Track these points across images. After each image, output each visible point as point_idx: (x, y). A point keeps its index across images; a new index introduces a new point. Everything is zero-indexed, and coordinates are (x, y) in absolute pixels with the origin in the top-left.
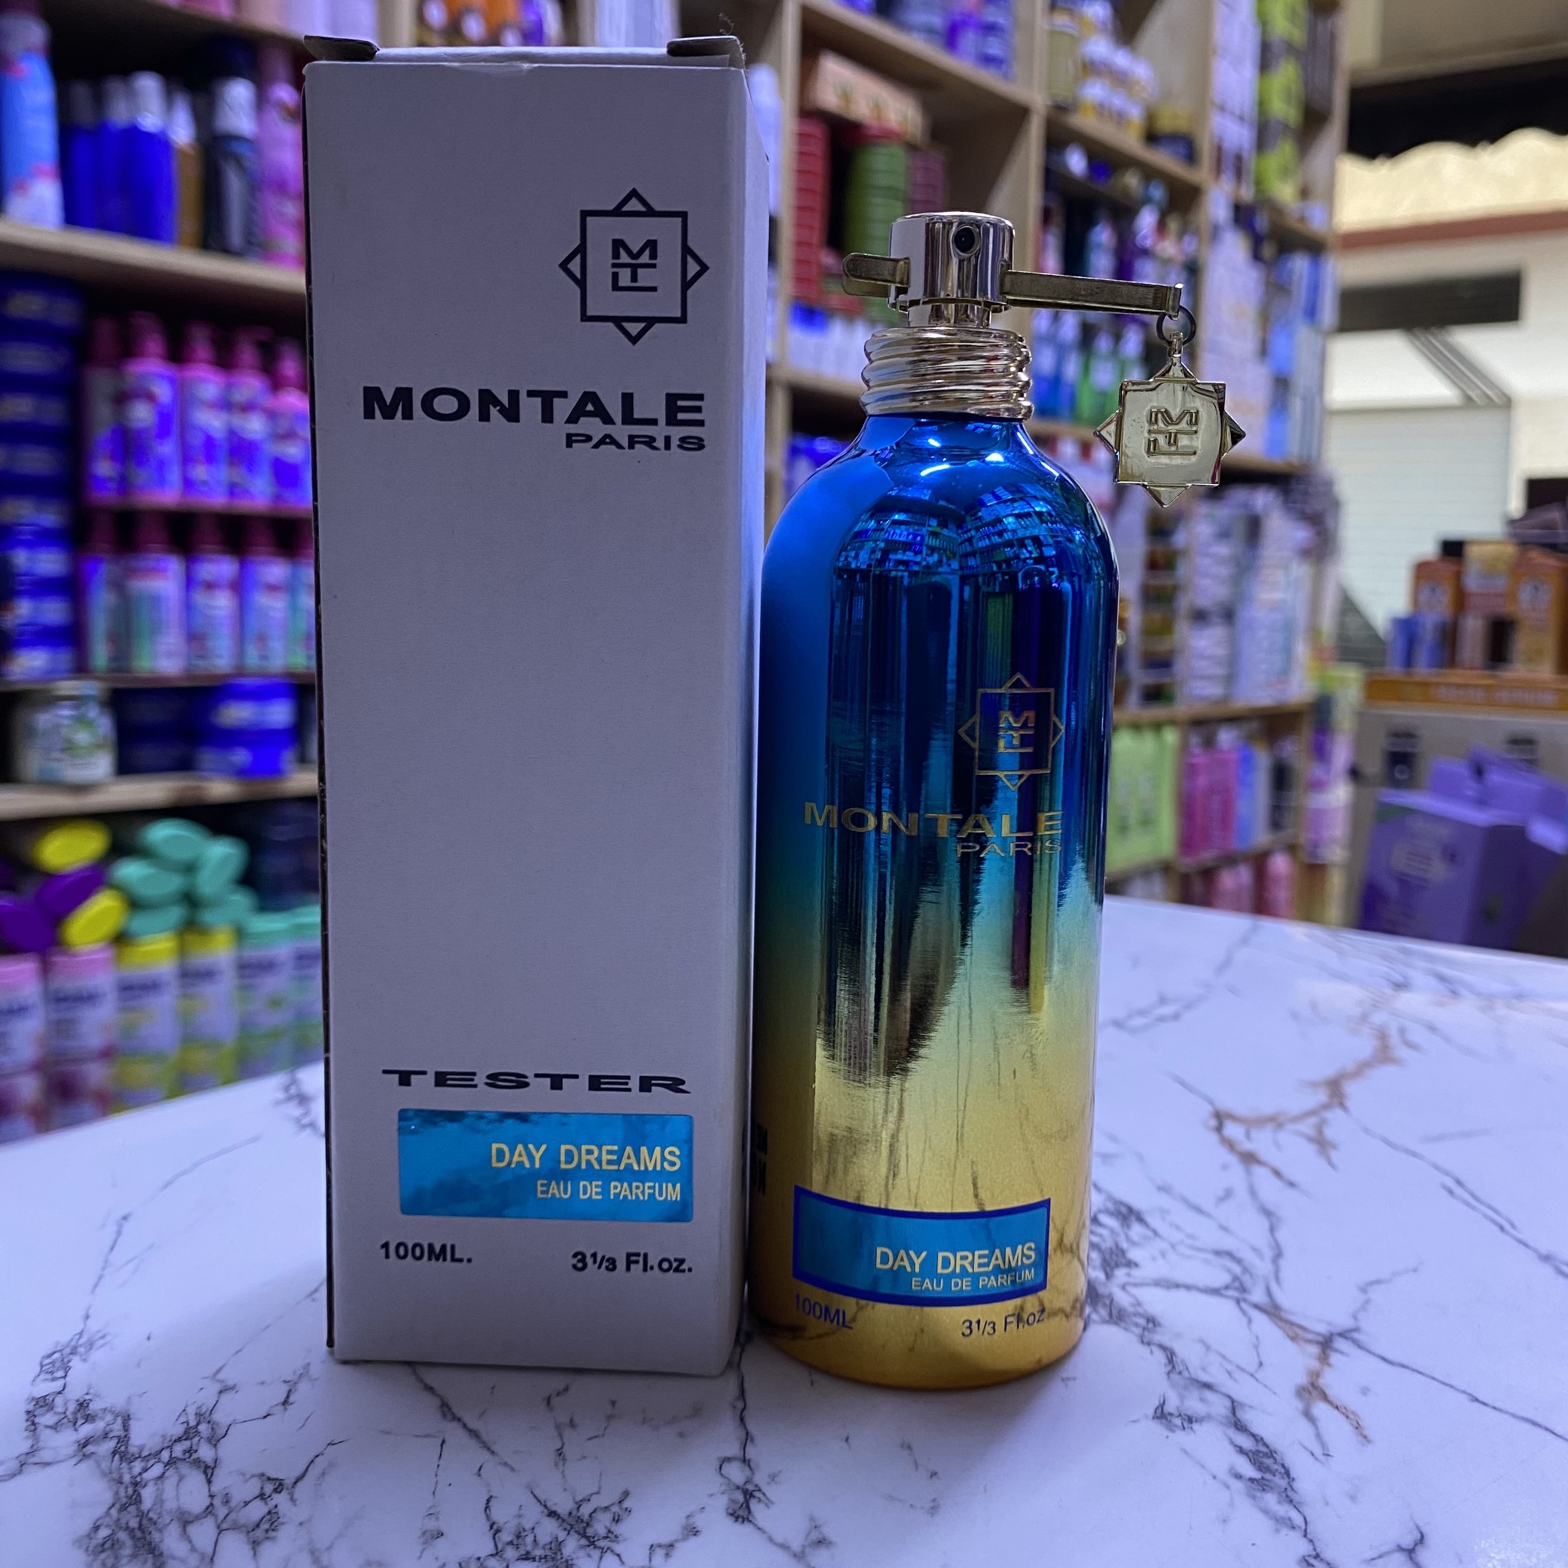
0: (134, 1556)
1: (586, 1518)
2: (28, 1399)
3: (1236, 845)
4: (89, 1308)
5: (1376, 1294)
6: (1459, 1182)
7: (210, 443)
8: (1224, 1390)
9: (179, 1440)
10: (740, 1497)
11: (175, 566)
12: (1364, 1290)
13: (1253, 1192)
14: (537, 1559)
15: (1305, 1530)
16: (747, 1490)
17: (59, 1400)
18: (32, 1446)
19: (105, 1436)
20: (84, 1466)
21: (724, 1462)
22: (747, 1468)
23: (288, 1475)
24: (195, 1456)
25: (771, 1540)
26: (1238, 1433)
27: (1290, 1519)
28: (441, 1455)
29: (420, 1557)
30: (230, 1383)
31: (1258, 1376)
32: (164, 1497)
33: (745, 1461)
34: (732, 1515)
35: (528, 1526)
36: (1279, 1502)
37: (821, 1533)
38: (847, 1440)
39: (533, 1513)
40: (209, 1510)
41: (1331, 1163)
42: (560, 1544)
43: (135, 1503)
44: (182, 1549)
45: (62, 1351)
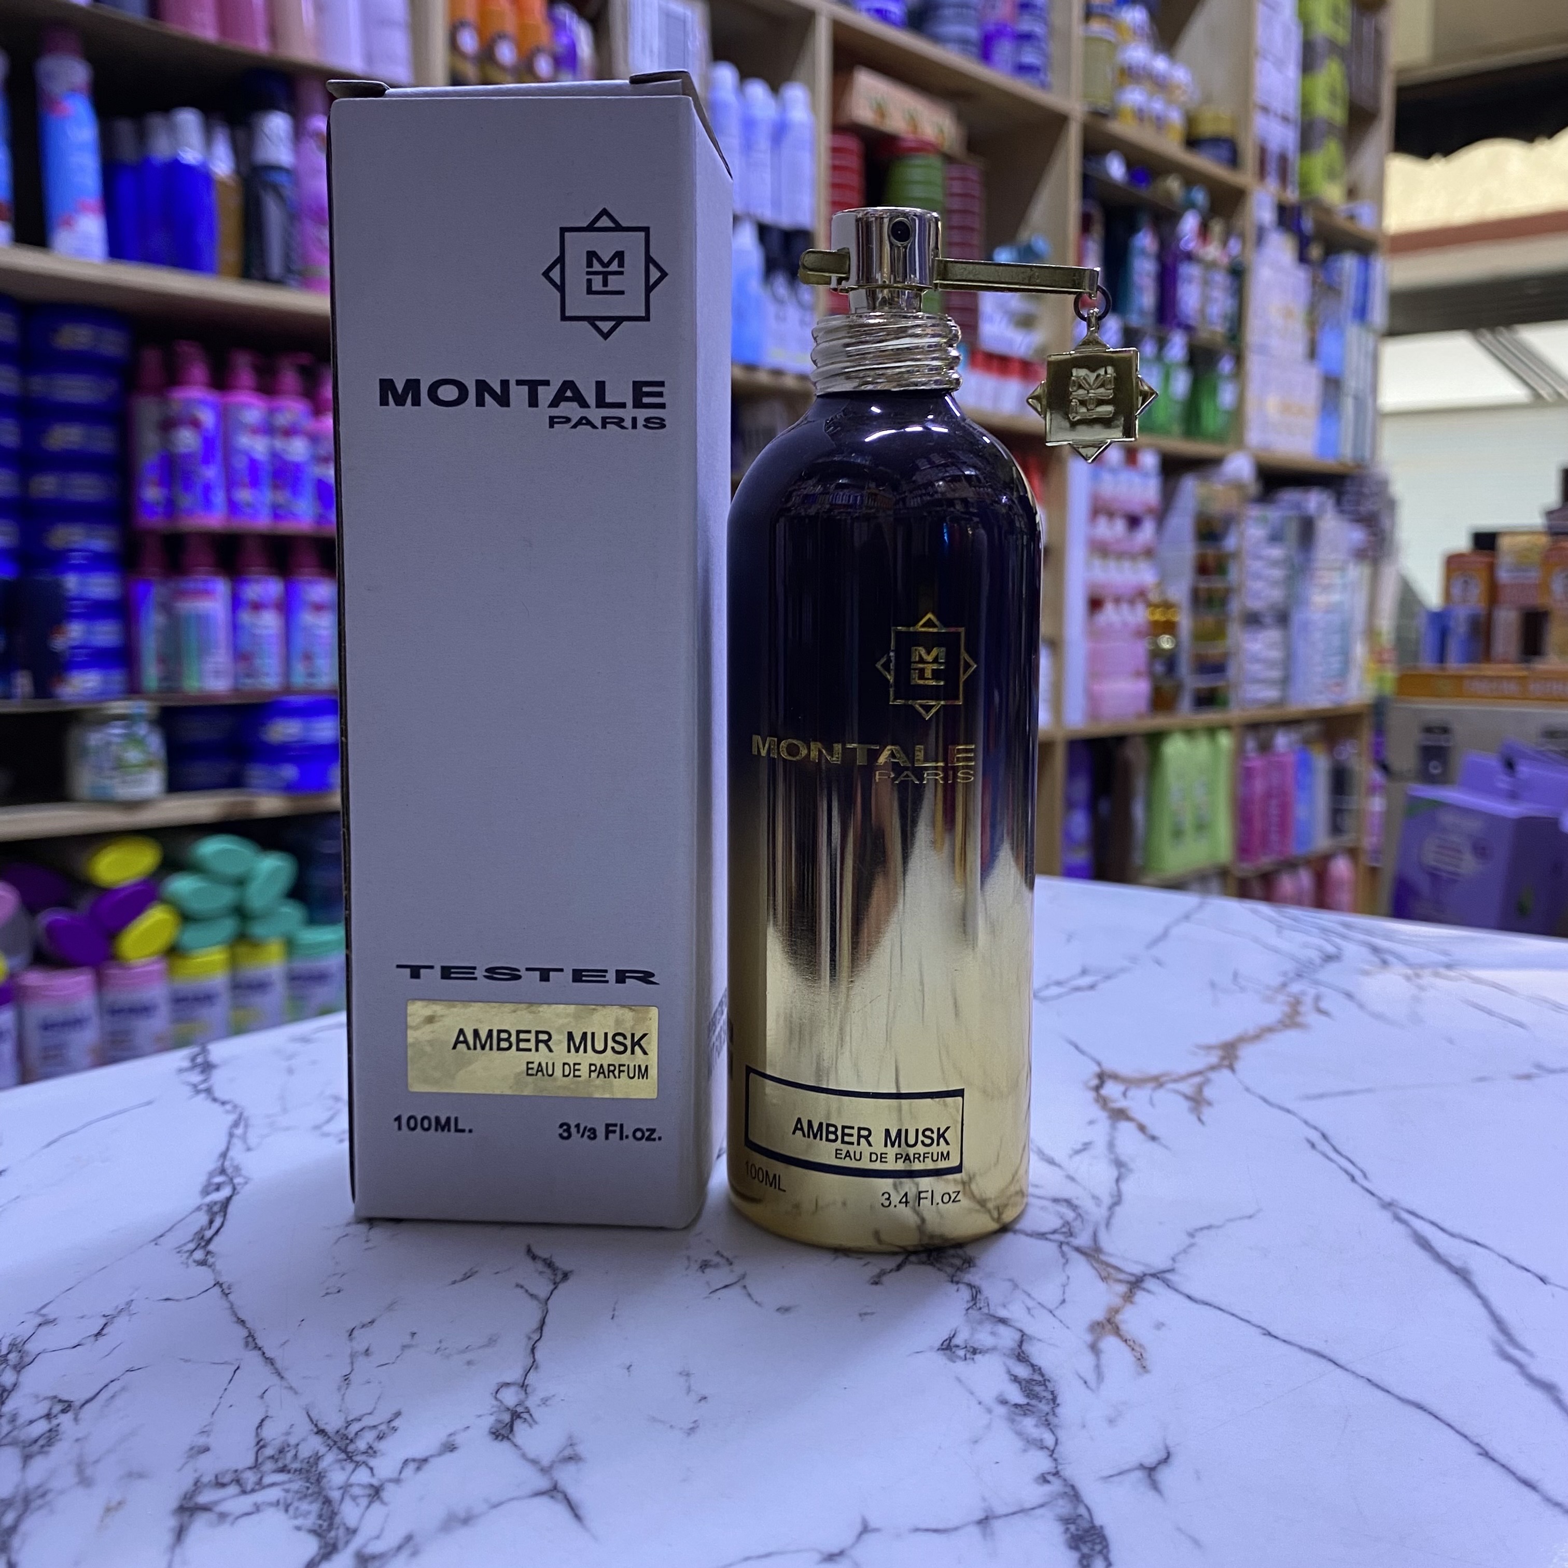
1: (351, 1436)
3: (1295, 850)
5: (1200, 1239)
6: (1324, 1136)
7: (254, 466)
8: (1019, 1325)
10: (507, 1417)
11: (222, 587)
12: (1191, 1235)
13: (1111, 1145)
14: (292, 1471)
15: (1053, 1451)
16: (516, 1411)
21: (502, 1387)
22: (523, 1393)
23: (77, 1397)
25: (524, 1456)
26: (1018, 1363)
27: (1041, 1440)
28: (231, 1380)
29: (180, 1470)
30: (51, 1317)
31: (1056, 1313)
33: (523, 1386)
34: (494, 1433)
36: (1036, 1426)
37: (574, 1451)
38: (629, 1368)
39: (302, 1432)
41: (1200, 1119)
42: (319, 1457)
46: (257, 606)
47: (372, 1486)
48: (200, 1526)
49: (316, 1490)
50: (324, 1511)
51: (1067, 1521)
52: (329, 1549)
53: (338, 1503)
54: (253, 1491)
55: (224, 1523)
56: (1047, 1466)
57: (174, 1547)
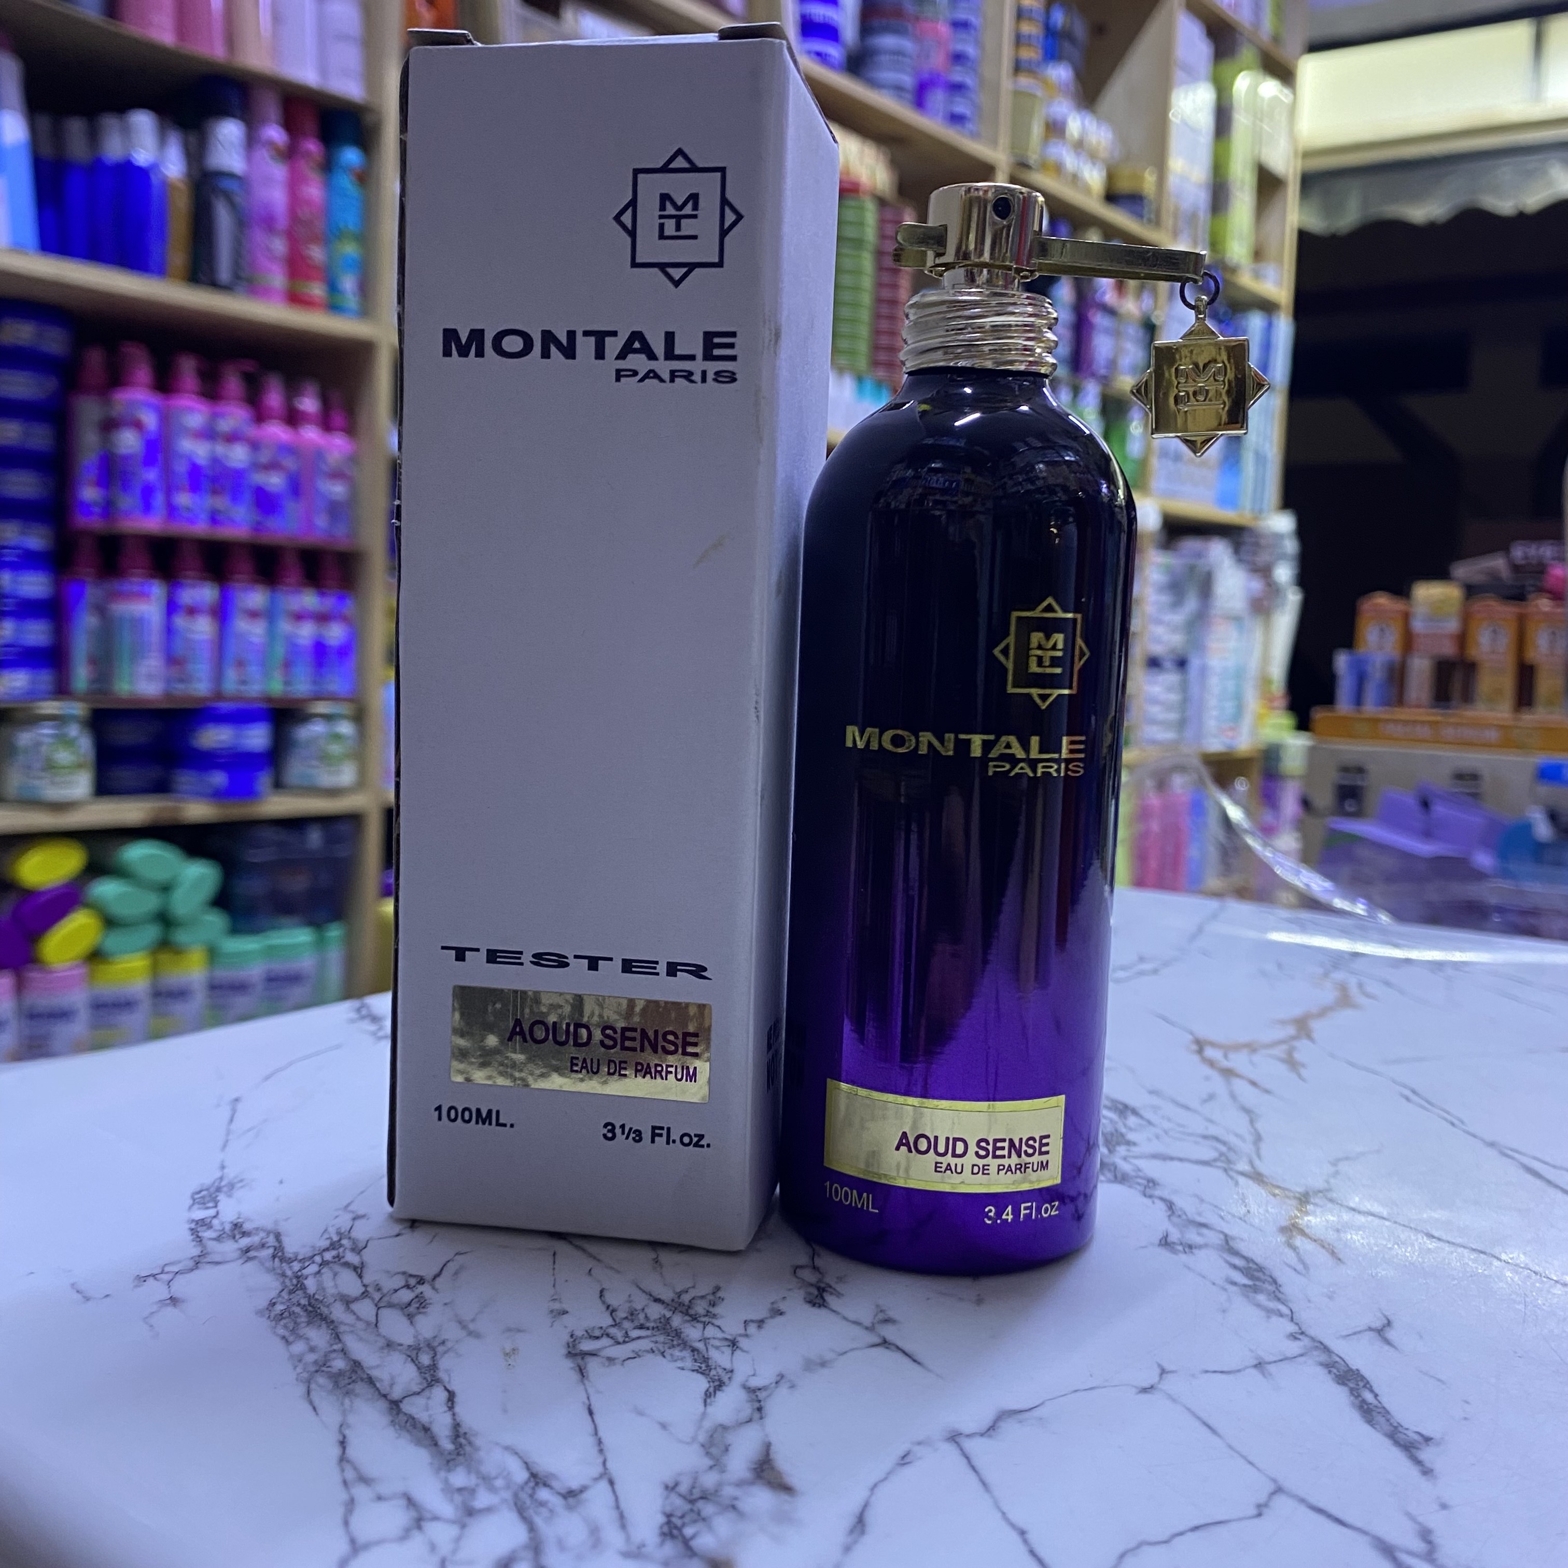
0: (309, 1323)
1: (687, 1303)
2: (188, 1221)
4: (223, 1161)
5: (1342, 1167)
6: (1414, 1092)
7: (194, 470)
8: (1218, 1228)
9: (327, 1250)
10: (816, 1292)
11: (158, 590)
12: (1334, 1164)
13: (1233, 1096)
14: (651, 1328)
15: (1292, 1318)
16: (820, 1287)
17: (215, 1222)
18: (202, 1252)
19: (263, 1246)
20: (249, 1265)
21: (797, 1268)
22: (817, 1273)
23: (427, 1273)
24: (342, 1260)
25: (845, 1318)
26: (1231, 1256)
27: (1278, 1310)
28: (554, 1262)
29: (552, 1326)
30: (361, 1212)
31: (1246, 1219)
32: (324, 1285)
33: (815, 1268)
34: (810, 1302)
35: (639, 1307)
36: (1269, 1300)
37: (886, 1315)
39: (640, 1301)
40: (365, 1294)
41: (1300, 1077)
42: (668, 1319)
43: (301, 1289)
44: (349, 1319)
45: (207, 1189)
46: (192, 611)
47: (727, 1339)
48: (593, 1365)
49: (680, 1342)
50: (696, 1357)
51: (1327, 1366)
52: (717, 1383)
53: (705, 1351)
54: (624, 1342)
55: (614, 1364)
56: (1292, 1328)
57: (582, 1381)
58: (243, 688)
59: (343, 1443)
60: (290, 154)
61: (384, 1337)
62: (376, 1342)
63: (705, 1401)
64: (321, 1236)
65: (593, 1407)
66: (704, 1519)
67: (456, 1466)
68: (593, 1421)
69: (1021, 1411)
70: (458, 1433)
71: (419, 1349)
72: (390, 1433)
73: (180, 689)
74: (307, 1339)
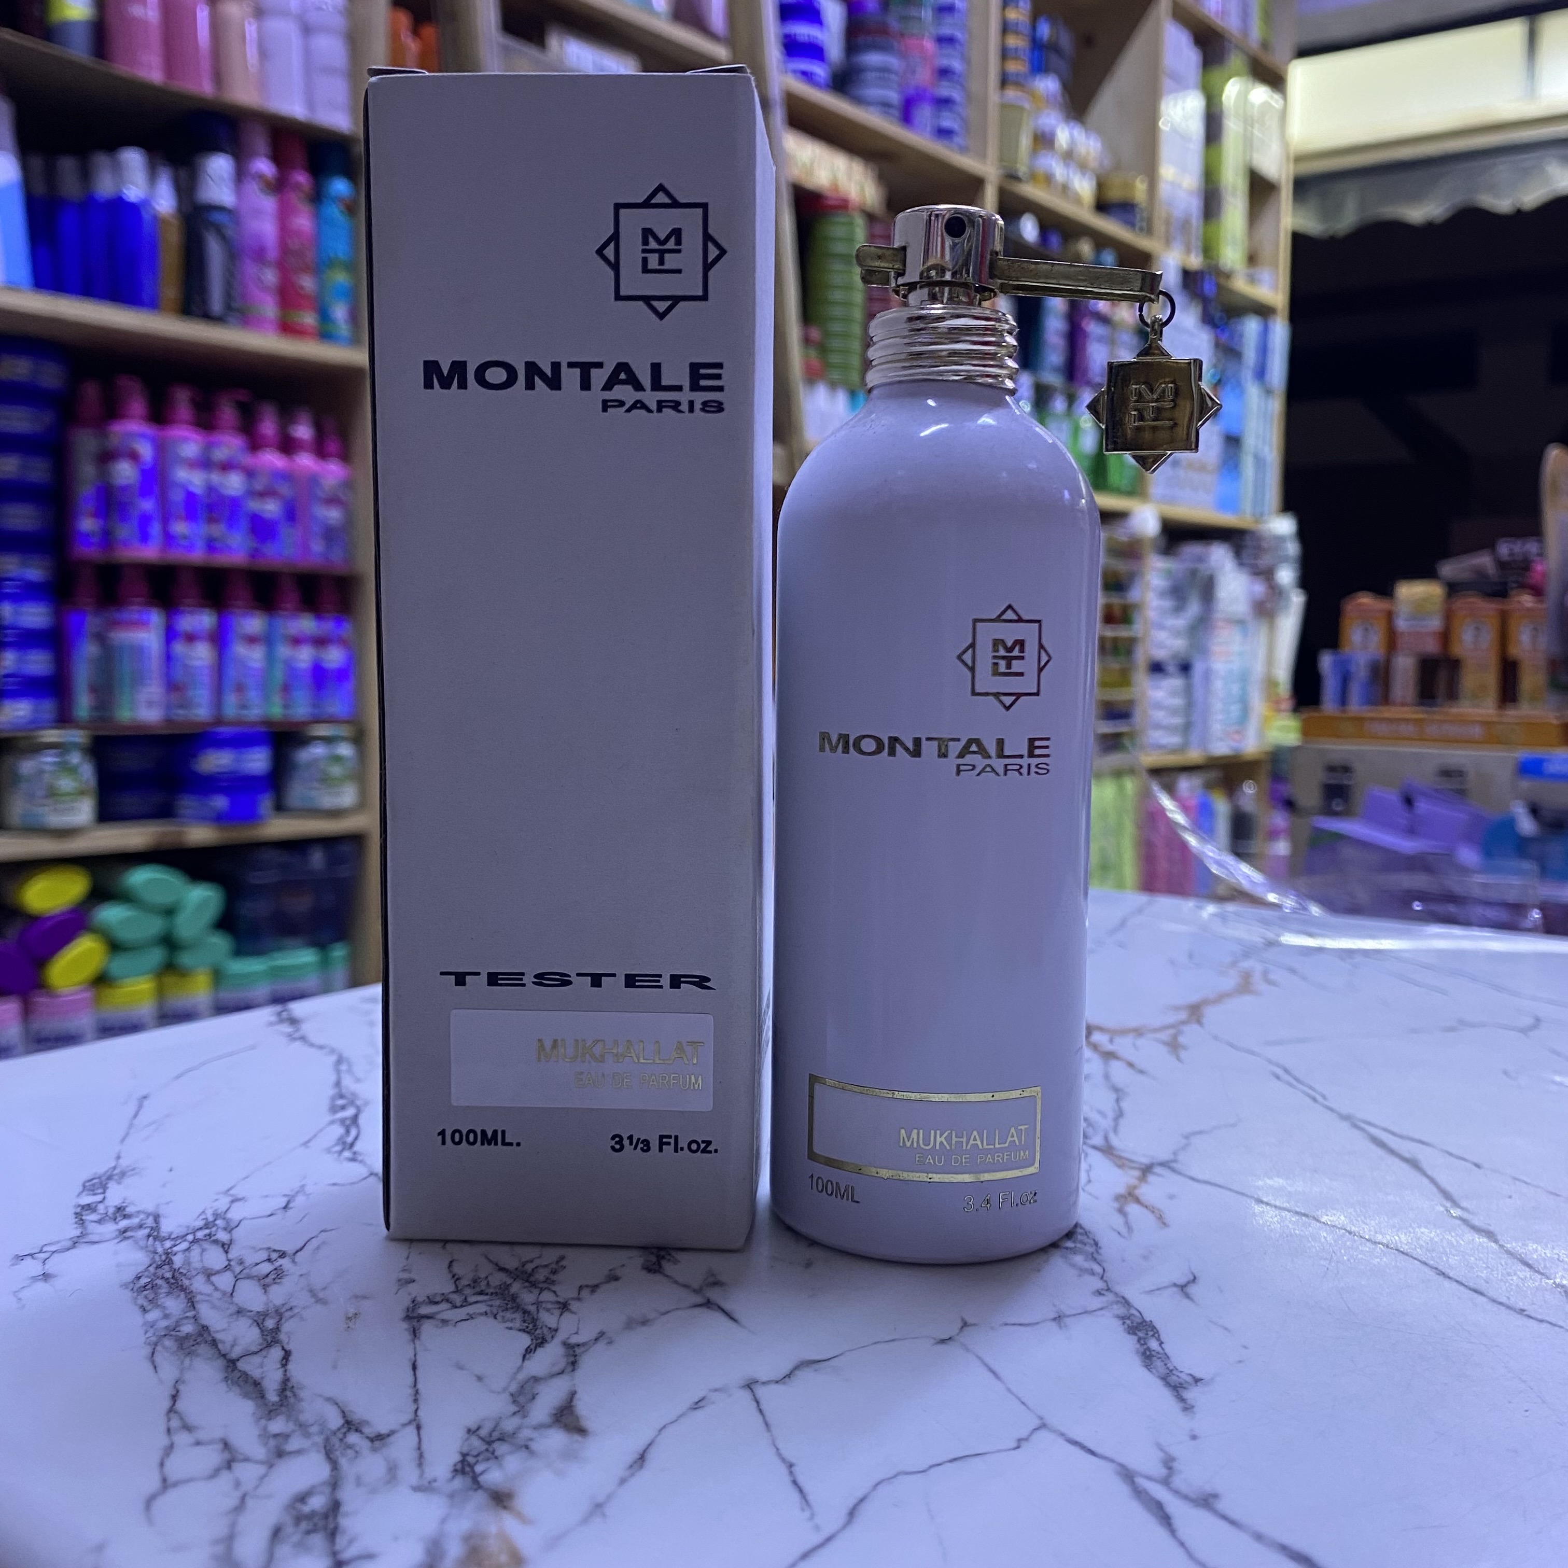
0: (168, 1294)
1: (529, 1271)
2: (75, 1206)
4: (119, 1153)
5: (1194, 1140)
6: (1286, 1071)
7: (191, 497)
9: (201, 1229)
10: (653, 1259)
11: (156, 618)
12: (1187, 1137)
13: (1107, 1077)
14: (490, 1294)
15: (1103, 1276)
16: (660, 1255)
17: (101, 1208)
18: (82, 1233)
19: (141, 1226)
20: (125, 1244)
23: (289, 1248)
24: (213, 1238)
27: (1092, 1270)
29: (396, 1293)
30: (240, 1196)
31: (1086, 1189)
32: (191, 1260)
34: (646, 1269)
35: (483, 1275)
36: (1086, 1260)
37: (716, 1278)
39: (487, 1269)
40: (227, 1268)
41: (1179, 1059)
42: (508, 1285)
43: (169, 1264)
44: (208, 1289)
45: (99, 1178)
46: (191, 638)
47: (559, 1302)
48: (427, 1328)
49: (514, 1305)
50: (526, 1318)
51: (1123, 1318)
52: (540, 1341)
53: (536, 1313)
54: (462, 1306)
55: (447, 1326)
56: (1100, 1285)
57: (413, 1341)
58: (245, 712)
59: (174, 1398)
60: (279, 186)
61: (237, 1304)
62: (228, 1309)
63: (524, 1356)
64: (198, 1217)
65: (419, 1363)
66: (496, 1458)
67: (277, 1415)
68: (415, 1374)
69: (820, 1361)
70: (286, 1387)
71: (267, 1315)
72: (223, 1387)
73: (180, 714)
74: (164, 1308)
